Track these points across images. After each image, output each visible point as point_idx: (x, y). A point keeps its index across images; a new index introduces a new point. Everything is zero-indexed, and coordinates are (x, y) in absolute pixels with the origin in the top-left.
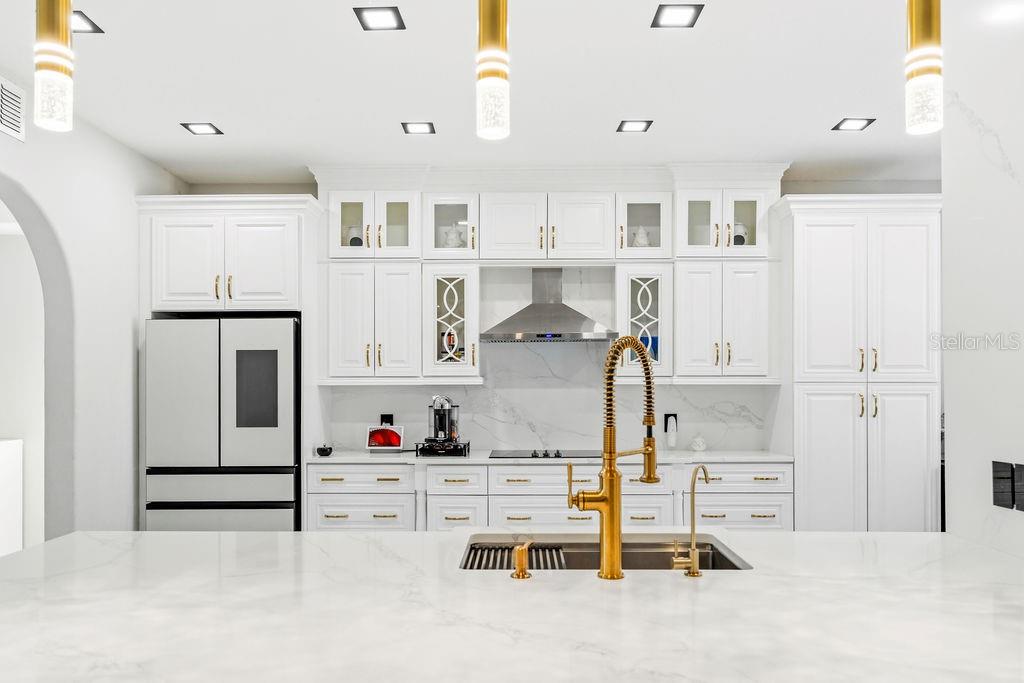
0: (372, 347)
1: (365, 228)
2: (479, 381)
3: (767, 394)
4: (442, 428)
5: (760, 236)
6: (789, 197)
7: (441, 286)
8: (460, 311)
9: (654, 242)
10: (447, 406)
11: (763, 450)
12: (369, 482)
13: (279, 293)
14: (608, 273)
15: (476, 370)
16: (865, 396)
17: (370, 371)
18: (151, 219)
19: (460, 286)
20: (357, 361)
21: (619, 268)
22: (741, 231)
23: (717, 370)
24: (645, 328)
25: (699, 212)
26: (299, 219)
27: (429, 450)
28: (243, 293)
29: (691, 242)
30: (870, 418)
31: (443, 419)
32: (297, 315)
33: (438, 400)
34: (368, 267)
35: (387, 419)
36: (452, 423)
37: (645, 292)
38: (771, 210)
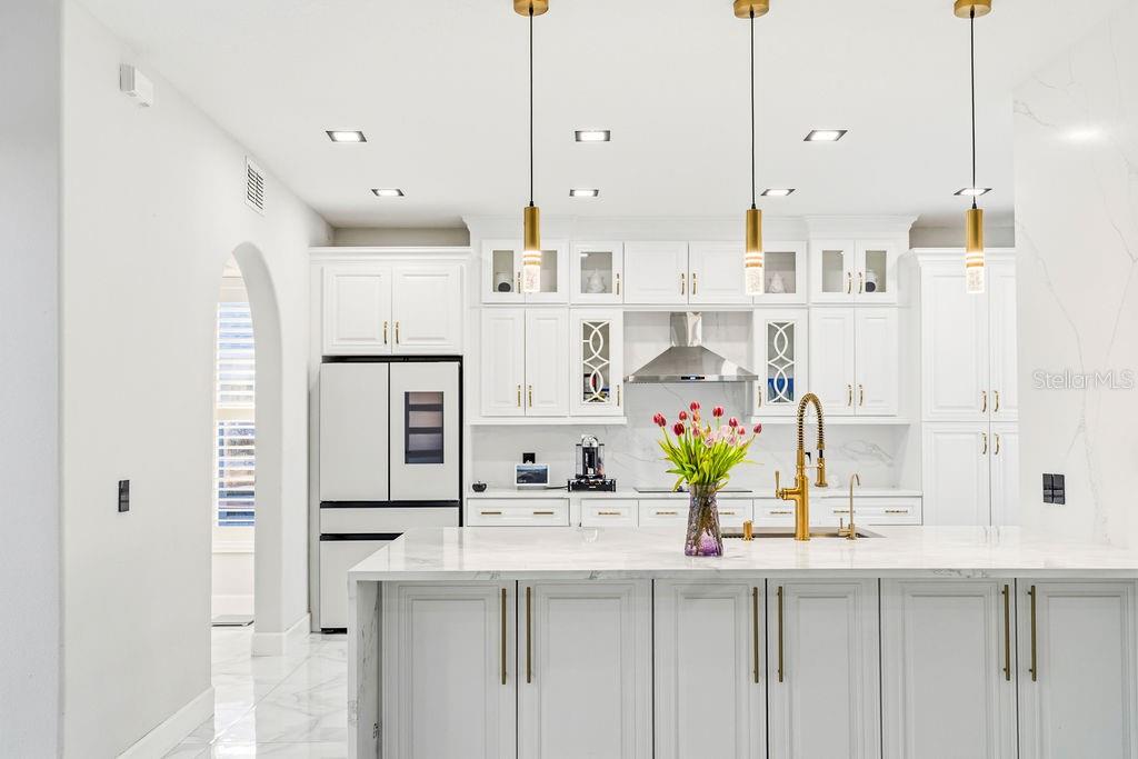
0: (522, 388)
1: (516, 275)
2: (623, 421)
3: (897, 432)
4: (591, 465)
5: (890, 283)
6: (917, 250)
7: (587, 330)
8: (606, 354)
9: (790, 288)
10: (595, 445)
11: (894, 487)
12: (526, 516)
13: (443, 339)
14: (747, 317)
15: (620, 410)
16: (987, 434)
17: (520, 411)
18: (322, 270)
19: (606, 330)
20: (508, 402)
21: (757, 313)
22: (872, 279)
23: (850, 411)
24: (781, 370)
25: (833, 261)
26: (462, 268)
27: (579, 485)
28: (410, 339)
29: (825, 289)
30: (993, 455)
31: (591, 457)
32: (459, 359)
33: (588, 440)
34: (518, 312)
35: (529, 457)
36: (599, 461)
37: (781, 336)
38: (900, 259)
